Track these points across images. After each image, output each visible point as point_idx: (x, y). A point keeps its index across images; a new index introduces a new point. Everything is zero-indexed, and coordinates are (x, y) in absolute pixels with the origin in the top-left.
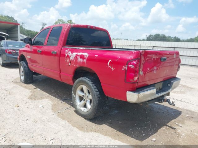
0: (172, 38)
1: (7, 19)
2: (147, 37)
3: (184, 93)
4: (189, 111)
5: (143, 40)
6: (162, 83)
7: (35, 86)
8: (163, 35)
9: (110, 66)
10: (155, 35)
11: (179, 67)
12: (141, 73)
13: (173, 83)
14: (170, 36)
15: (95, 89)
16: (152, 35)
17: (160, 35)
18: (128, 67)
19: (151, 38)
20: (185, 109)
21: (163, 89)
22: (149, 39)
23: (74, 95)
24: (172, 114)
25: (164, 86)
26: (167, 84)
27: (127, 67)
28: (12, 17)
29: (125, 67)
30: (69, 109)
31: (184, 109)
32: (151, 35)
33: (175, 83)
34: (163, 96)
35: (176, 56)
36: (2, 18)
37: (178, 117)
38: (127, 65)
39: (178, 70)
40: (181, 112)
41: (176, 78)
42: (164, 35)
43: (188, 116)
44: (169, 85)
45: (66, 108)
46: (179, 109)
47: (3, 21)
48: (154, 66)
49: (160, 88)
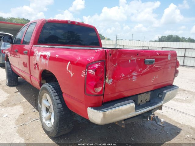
0: (186, 39)
1: (23, 22)
2: (160, 39)
3: (190, 102)
4: (191, 128)
5: (155, 41)
6: (150, 93)
7: (17, 89)
8: (176, 36)
9: (69, 71)
10: (168, 36)
11: (177, 72)
12: (109, 81)
13: (165, 93)
14: (184, 37)
15: (56, 100)
16: (165, 37)
17: (173, 36)
18: (88, 72)
19: (163, 39)
20: (187, 125)
21: (152, 101)
22: (161, 40)
23: (40, 104)
24: (168, 132)
25: (152, 98)
26: (158, 95)
27: (86, 73)
28: (28, 19)
29: (84, 73)
30: (37, 121)
31: (185, 125)
32: (163, 36)
33: (168, 93)
34: (150, 112)
35: (171, 58)
36: (18, 21)
37: (174, 138)
38: (86, 70)
39: (175, 76)
40: (181, 130)
41: (173, 85)
42: (178, 36)
43: (189, 136)
44: (160, 96)
45: (34, 120)
46: (178, 126)
47: (20, 23)
48: (132, 71)
49: (147, 100)
